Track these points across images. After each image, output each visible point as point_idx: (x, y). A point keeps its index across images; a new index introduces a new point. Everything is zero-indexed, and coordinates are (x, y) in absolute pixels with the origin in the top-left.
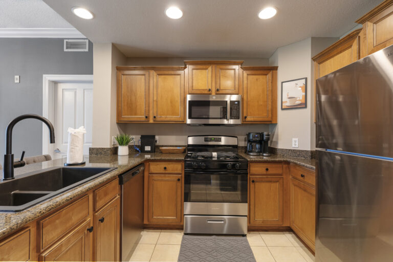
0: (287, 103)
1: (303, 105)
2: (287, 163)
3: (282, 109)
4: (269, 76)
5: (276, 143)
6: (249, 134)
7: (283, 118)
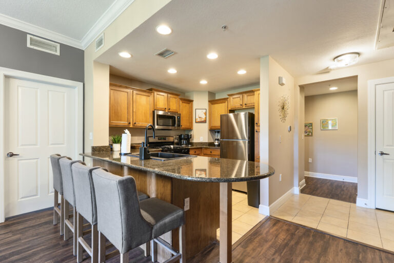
0: (198, 120)
1: (205, 122)
2: (201, 148)
3: (196, 122)
4: (190, 104)
5: (193, 140)
6: (181, 135)
7: (196, 126)
